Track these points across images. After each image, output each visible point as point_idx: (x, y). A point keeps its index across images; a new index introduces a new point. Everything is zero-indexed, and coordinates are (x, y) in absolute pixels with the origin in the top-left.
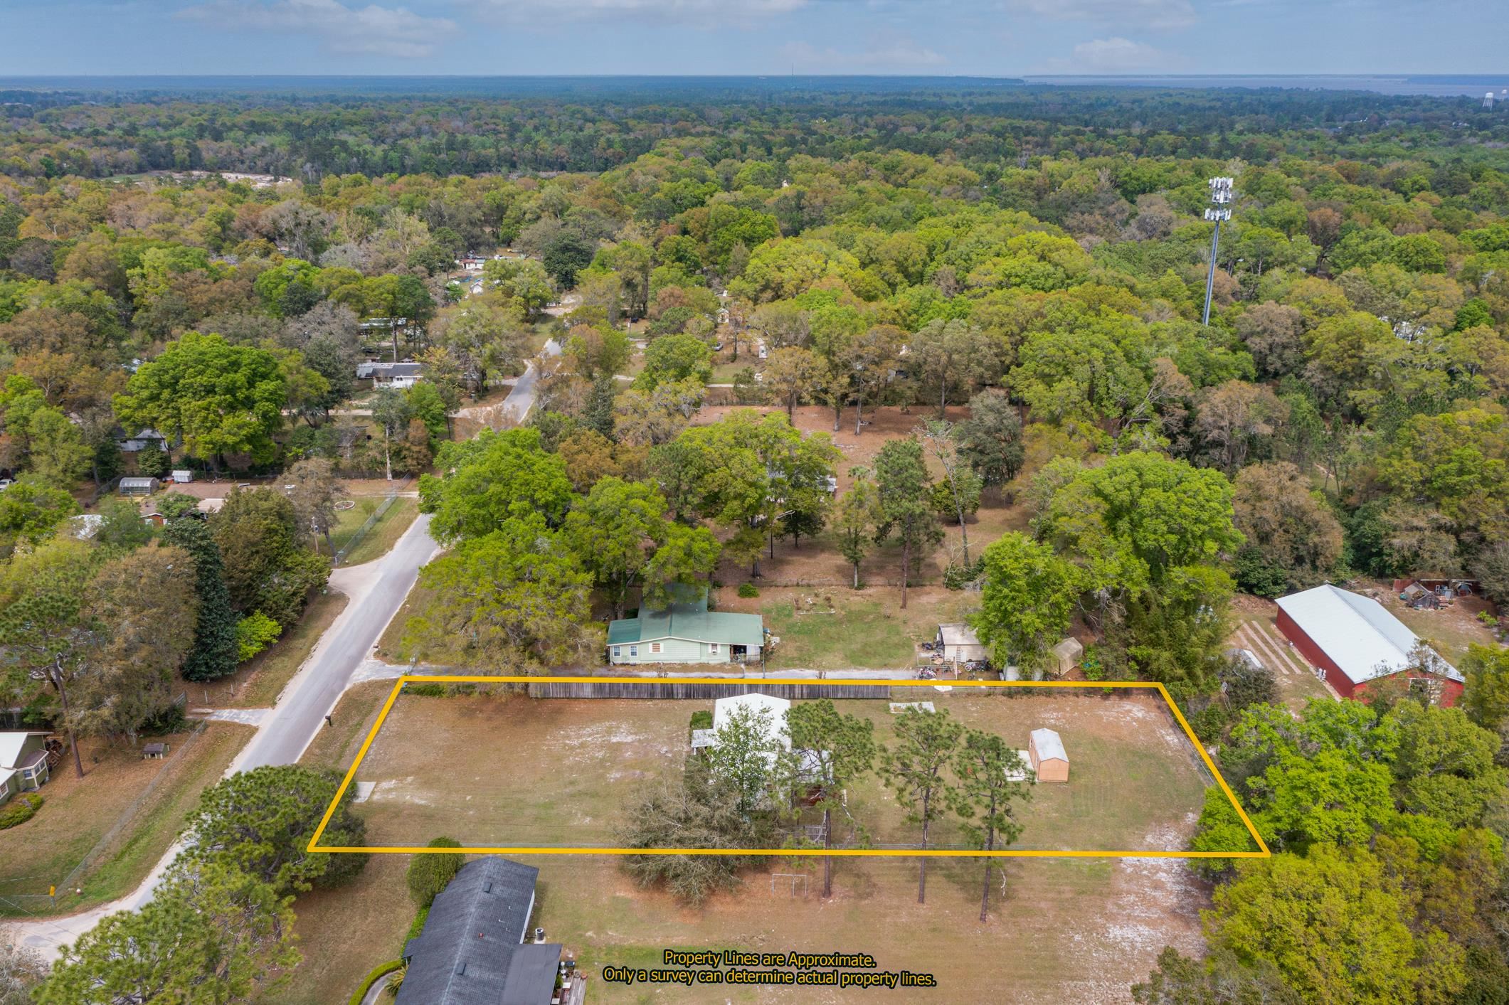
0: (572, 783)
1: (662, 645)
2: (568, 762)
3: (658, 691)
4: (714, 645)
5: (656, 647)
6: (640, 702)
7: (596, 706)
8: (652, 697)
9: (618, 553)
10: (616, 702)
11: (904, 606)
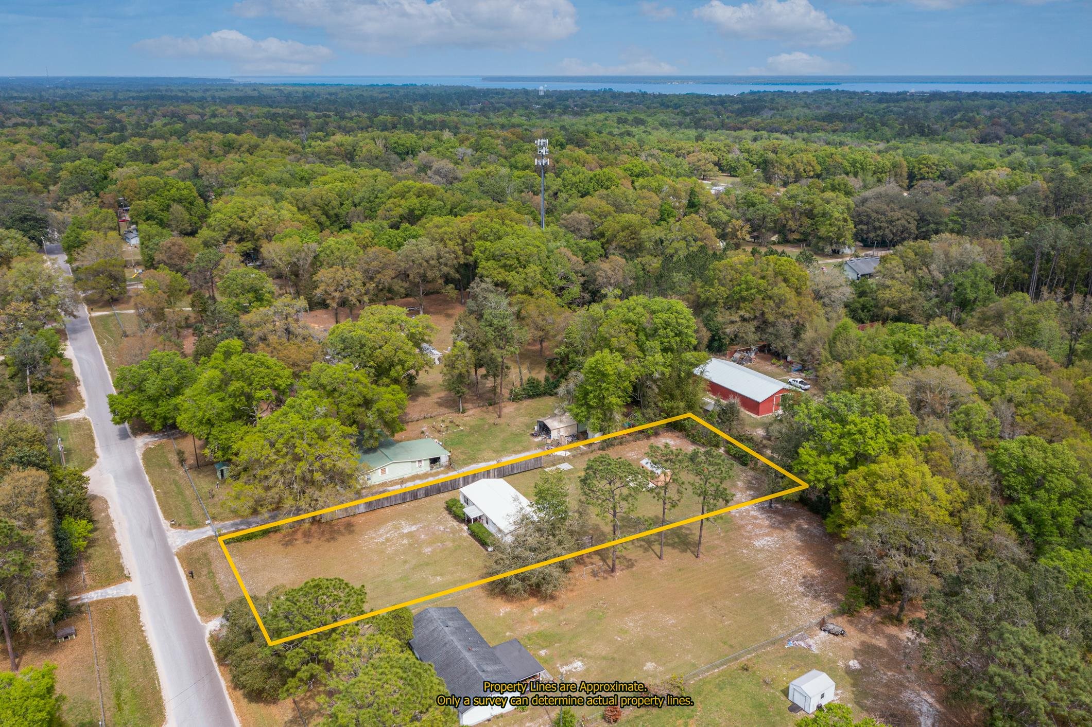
0: (405, 562)
1: (387, 468)
2: (390, 551)
3: (408, 496)
4: (420, 461)
5: (383, 471)
6: (397, 507)
7: (373, 516)
8: (404, 502)
9: (349, 411)
10: (382, 510)
11: (500, 417)
